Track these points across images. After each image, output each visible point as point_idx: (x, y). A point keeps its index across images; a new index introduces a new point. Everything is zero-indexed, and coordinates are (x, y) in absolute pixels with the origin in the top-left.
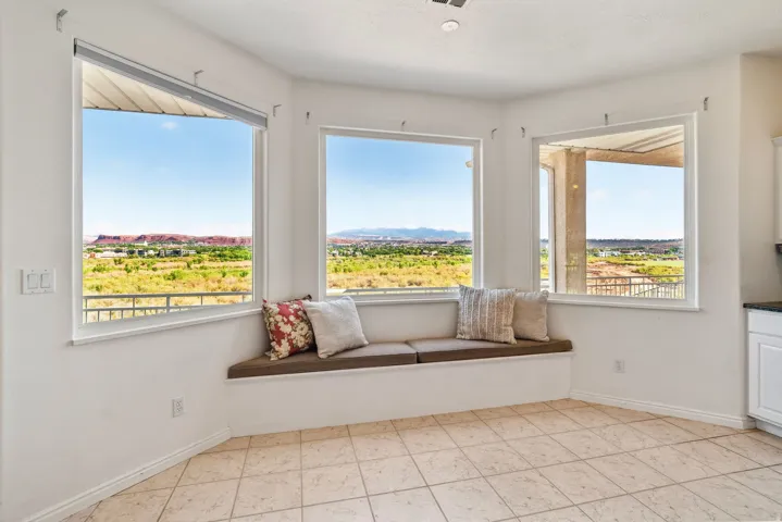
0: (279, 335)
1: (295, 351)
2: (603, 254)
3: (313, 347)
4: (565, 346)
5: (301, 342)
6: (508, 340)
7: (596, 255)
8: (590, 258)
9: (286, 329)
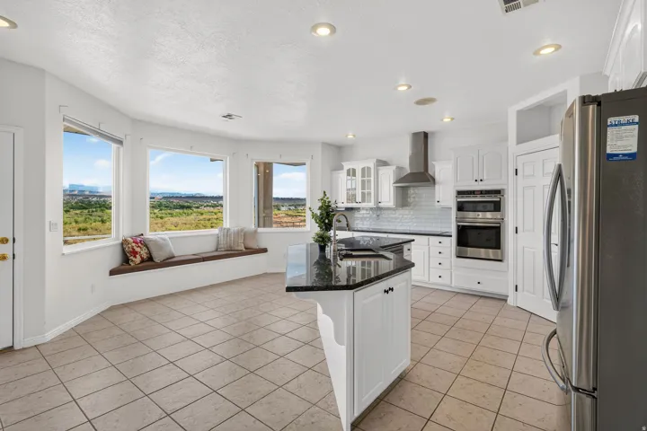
0: (135, 253)
1: (143, 261)
2: (283, 209)
3: (150, 259)
4: (265, 250)
5: (145, 256)
6: (240, 248)
7: (279, 210)
8: (275, 212)
9: (138, 250)
